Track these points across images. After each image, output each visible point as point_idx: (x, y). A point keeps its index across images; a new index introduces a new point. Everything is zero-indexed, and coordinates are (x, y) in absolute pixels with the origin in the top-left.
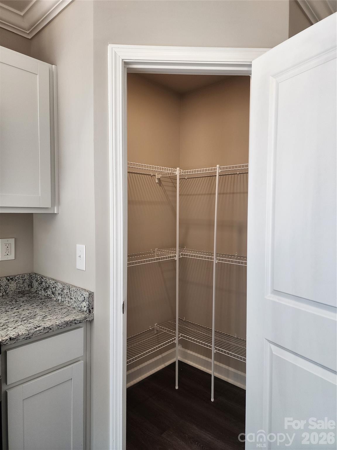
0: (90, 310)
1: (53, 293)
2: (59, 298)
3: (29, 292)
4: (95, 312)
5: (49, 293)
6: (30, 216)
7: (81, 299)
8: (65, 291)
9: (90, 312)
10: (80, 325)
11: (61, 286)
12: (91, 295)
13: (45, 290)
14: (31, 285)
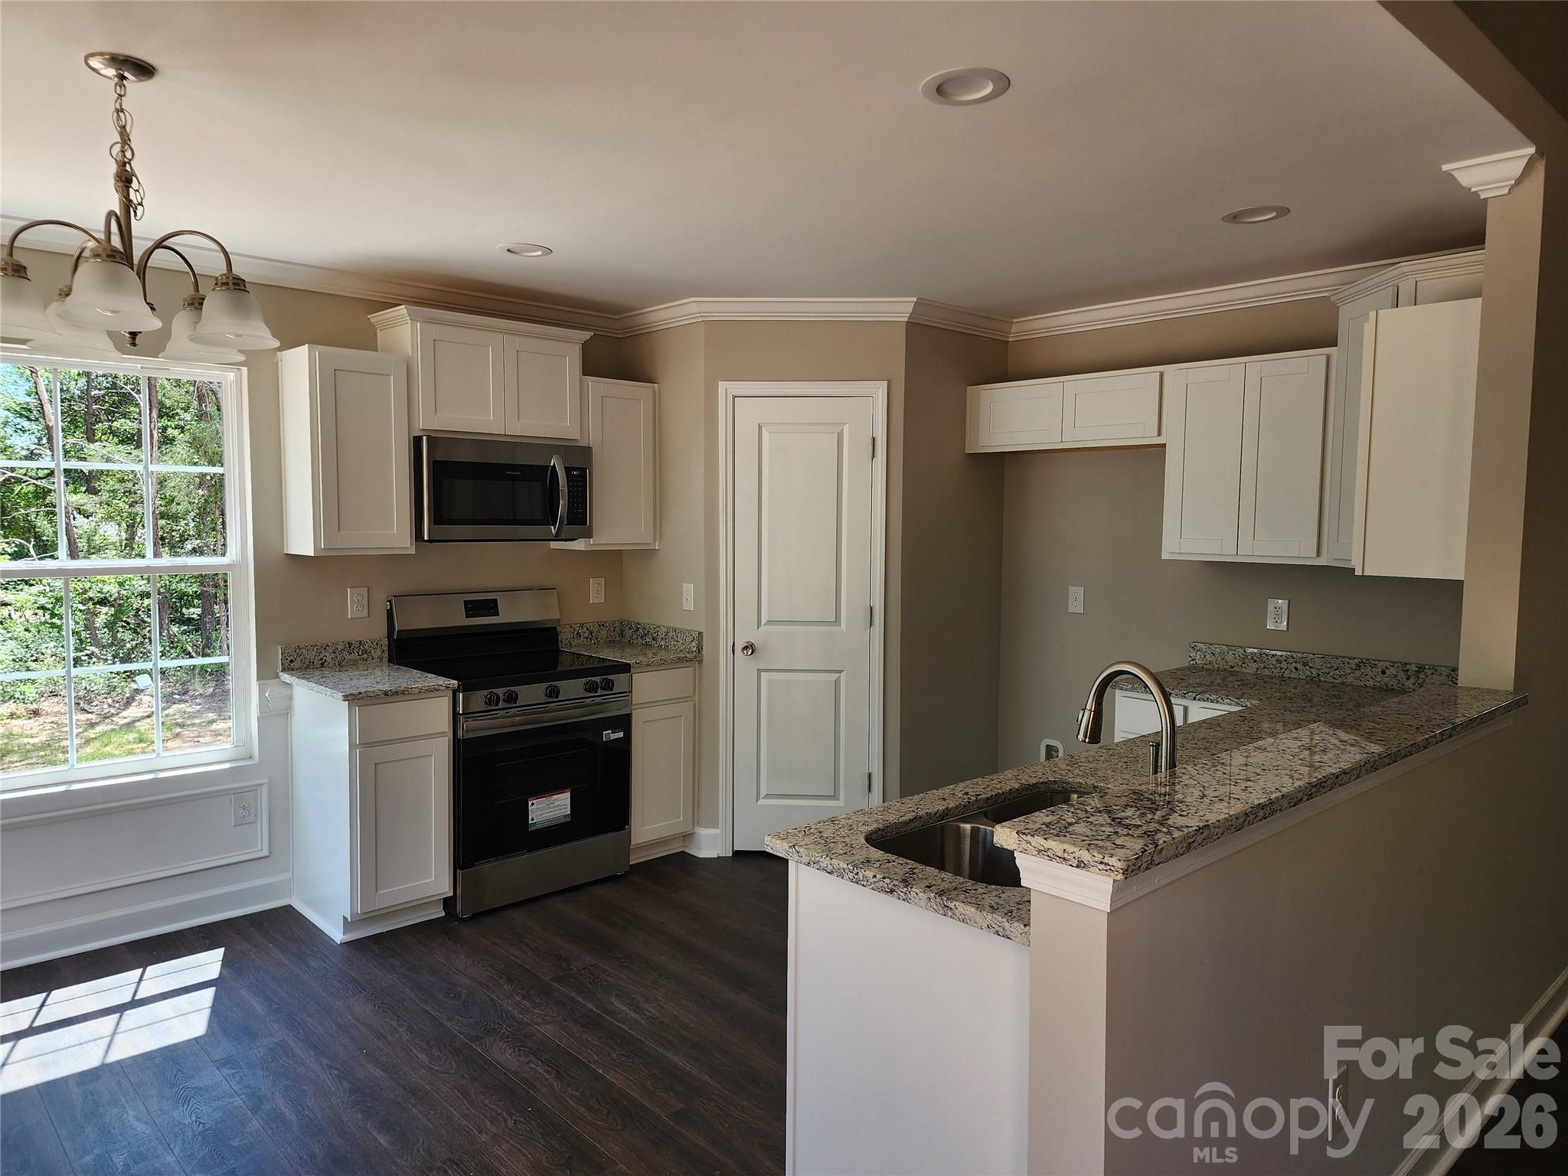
0: (700, 649)
1: (654, 639)
2: (663, 643)
3: (620, 642)
4: (704, 652)
5: (647, 640)
6: (619, 553)
7: (689, 640)
8: (670, 635)
9: (699, 651)
10: (689, 664)
11: (664, 630)
12: (700, 633)
13: (642, 637)
14: (622, 635)
